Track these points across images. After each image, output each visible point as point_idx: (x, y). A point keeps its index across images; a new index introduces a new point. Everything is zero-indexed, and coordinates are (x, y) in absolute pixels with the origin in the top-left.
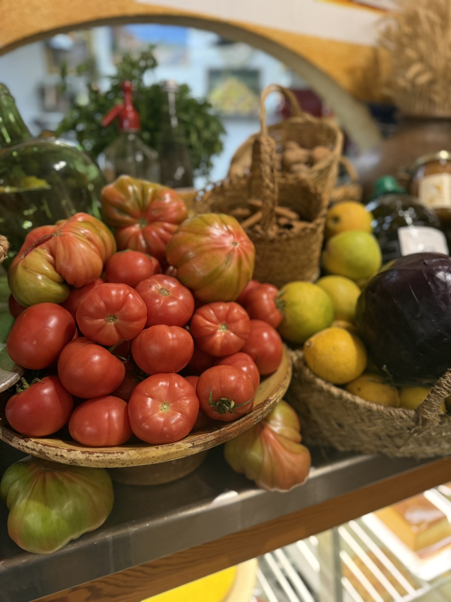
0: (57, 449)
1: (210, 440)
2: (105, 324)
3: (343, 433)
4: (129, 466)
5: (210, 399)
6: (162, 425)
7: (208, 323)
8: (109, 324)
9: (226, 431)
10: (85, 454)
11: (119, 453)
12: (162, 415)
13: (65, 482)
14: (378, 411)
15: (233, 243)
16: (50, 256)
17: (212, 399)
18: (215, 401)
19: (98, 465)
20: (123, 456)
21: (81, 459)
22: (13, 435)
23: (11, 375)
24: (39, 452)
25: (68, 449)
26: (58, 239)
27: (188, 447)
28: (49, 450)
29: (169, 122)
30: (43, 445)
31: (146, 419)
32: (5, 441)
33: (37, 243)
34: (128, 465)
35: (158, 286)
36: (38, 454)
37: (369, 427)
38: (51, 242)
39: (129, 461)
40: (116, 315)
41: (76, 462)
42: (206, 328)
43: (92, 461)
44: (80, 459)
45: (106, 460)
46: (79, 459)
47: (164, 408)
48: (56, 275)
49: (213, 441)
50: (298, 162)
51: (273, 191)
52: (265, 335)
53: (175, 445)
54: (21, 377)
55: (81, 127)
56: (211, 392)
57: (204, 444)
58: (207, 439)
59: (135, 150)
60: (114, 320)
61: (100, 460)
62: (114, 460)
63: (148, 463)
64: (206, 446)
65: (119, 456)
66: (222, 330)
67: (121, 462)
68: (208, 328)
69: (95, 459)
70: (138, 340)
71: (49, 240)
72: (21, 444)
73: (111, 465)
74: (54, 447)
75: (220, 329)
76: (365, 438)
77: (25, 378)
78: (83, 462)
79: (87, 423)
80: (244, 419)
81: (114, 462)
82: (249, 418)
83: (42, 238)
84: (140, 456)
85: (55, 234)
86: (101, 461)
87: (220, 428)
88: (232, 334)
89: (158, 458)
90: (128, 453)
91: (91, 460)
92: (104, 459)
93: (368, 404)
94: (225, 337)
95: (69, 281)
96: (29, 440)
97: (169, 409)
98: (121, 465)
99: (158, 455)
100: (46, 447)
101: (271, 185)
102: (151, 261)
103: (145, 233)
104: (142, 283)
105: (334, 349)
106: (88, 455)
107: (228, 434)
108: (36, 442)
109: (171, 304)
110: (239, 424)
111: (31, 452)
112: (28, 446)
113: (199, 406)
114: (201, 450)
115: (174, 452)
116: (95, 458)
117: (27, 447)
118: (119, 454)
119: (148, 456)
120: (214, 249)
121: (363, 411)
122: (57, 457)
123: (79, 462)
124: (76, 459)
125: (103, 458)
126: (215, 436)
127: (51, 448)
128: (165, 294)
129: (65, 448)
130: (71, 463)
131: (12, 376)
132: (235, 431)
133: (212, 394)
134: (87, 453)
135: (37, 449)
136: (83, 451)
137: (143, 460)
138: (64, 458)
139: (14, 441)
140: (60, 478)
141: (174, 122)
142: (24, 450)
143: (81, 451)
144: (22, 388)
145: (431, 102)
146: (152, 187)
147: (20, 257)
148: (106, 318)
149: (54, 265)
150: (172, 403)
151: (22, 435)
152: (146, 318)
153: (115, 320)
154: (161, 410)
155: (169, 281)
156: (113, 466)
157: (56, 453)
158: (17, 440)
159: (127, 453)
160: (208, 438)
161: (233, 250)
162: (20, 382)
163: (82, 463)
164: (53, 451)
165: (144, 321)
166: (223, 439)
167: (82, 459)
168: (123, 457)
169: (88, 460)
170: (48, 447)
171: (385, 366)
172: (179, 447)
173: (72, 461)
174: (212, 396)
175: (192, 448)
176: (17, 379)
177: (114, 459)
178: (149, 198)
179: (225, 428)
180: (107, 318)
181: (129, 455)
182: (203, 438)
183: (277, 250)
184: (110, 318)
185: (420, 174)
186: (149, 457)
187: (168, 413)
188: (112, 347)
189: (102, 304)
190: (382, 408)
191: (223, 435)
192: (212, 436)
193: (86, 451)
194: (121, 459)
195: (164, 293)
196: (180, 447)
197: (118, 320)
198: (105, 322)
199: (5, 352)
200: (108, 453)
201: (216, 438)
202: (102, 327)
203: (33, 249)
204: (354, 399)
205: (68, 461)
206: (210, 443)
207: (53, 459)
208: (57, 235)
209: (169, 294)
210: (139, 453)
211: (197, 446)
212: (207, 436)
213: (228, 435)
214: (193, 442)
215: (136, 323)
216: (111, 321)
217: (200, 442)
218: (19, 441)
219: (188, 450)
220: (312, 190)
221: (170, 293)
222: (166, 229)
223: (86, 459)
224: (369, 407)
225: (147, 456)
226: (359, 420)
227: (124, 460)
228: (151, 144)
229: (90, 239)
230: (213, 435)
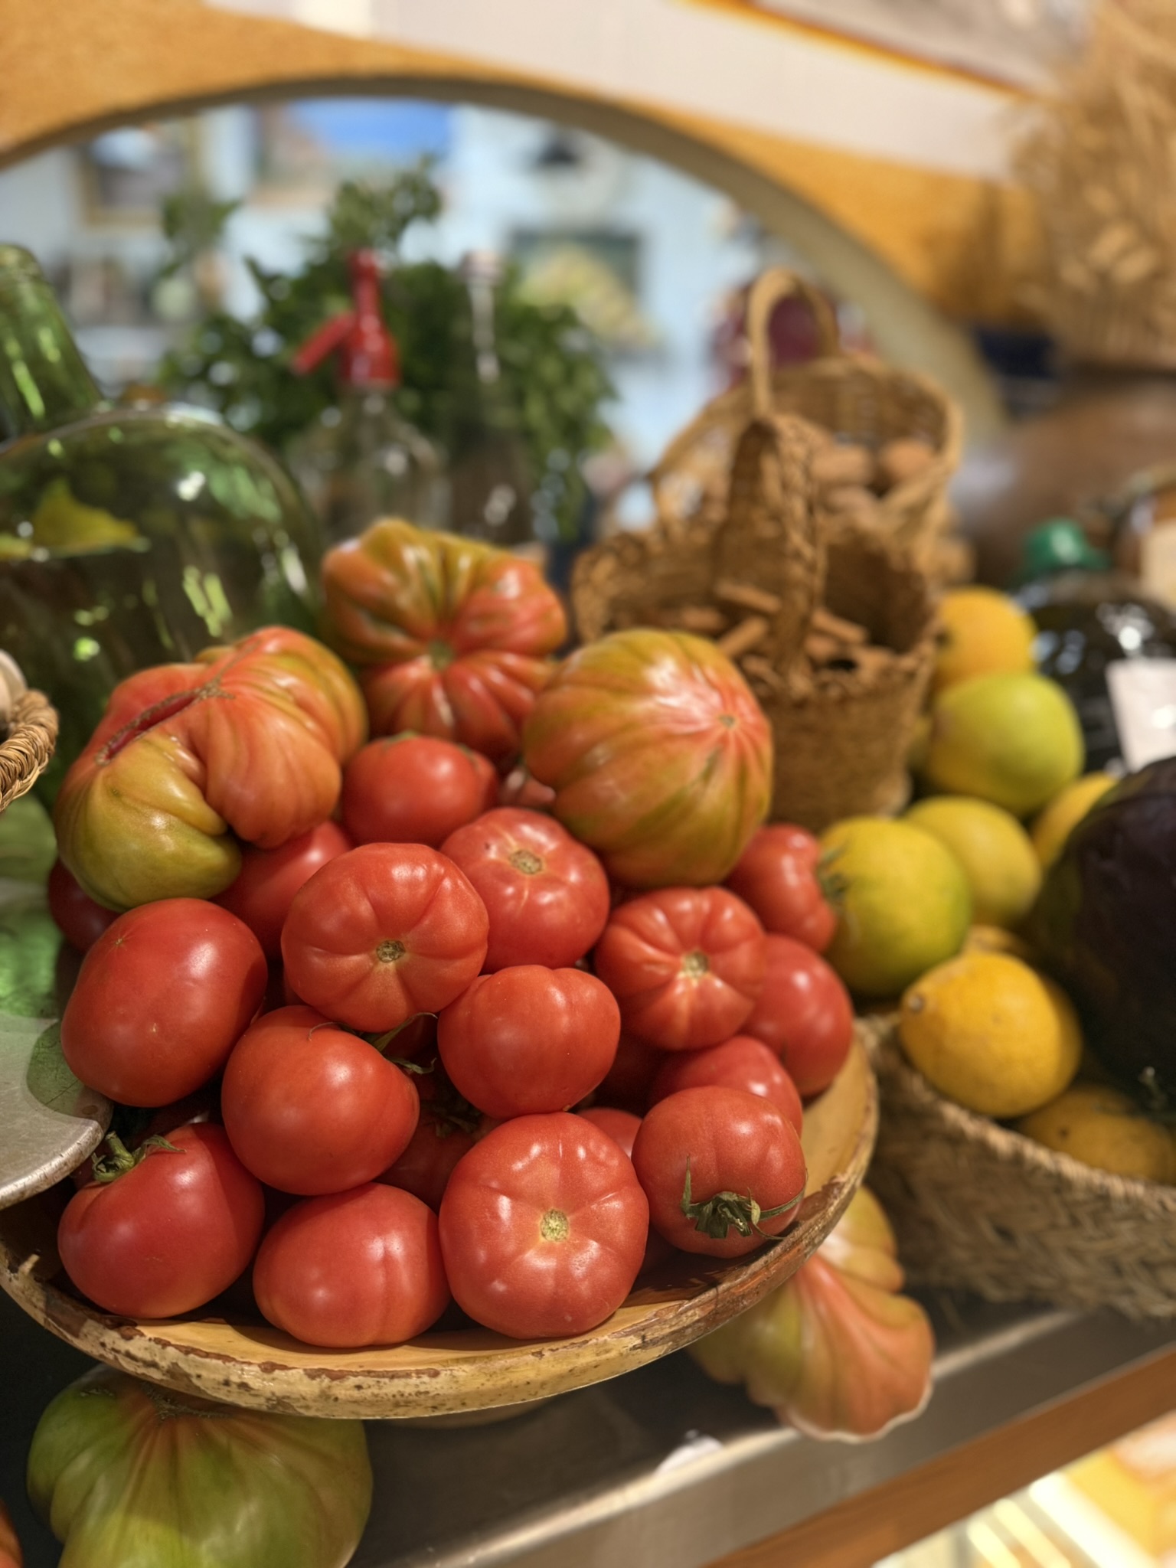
0: (227, 1364)
1: (689, 1322)
2: (372, 969)
3: (1011, 1254)
4: (452, 1412)
5: (684, 1197)
6: (550, 1283)
7: (650, 951)
8: (382, 967)
9: (732, 1290)
10: (318, 1380)
11: (423, 1373)
12: (548, 1251)
13: (238, 1451)
14: (1127, 1199)
15: (722, 718)
16: (185, 756)
17: (692, 1197)
18: (700, 1201)
19: (358, 1414)
20: (437, 1383)
21: (304, 1394)
22: (80, 1314)
23: (77, 1127)
24: (168, 1372)
25: (263, 1363)
26: (215, 708)
27: (628, 1348)
28: (204, 1366)
29: (472, 366)
30: (181, 1351)
31: (499, 1265)
32: (55, 1332)
33: (148, 717)
34: (451, 1409)
35: (508, 845)
36: (164, 1378)
37: (1091, 1239)
38: (191, 714)
39: (456, 1397)
40: (402, 941)
41: (288, 1404)
42: (647, 968)
43: (340, 1401)
44: (301, 1396)
45: (385, 1397)
46: (298, 1396)
47: (550, 1228)
48: (205, 814)
49: (700, 1324)
50: (843, 484)
51: (811, 568)
52: (801, 980)
53: (591, 1345)
54: (105, 1130)
55: (224, 373)
56: (689, 1176)
57: (674, 1336)
58: (681, 1321)
59: (384, 439)
60: (396, 957)
61: (365, 1399)
62: (411, 1398)
63: (511, 1401)
64: (678, 1340)
65: (425, 1383)
66: (690, 973)
67: (430, 1403)
68: (653, 968)
69: (351, 1396)
70: (462, 1013)
71: (186, 709)
72: (109, 1346)
73: (400, 1410)
74: (218, 1356)
75: (684, 969)
76: (1073, 1269)
77: (120, 1135)
78: (311, 1404)
79: (315, 1273)
80: (779, 1249)
81: (407, 1403)
82: (795, 1244)
83: (163, 703)
84: (488, 1380)
85: (201, 691)
86: (369, 1401)
87: (714, 1284)
88: (718, 984)
89: (543, 1384)
90: (451, 1375)
91: (336, 1399)
92: (376, 1396)
93: (1097, 1178)
94: (703, 992)
95: (245, 829)
96: (135, 1335)
97: (566, 1231)
98: (430, 1409)
99: (540, 1378)
100: (192, 1356)
101: (808, 551)
102: (472, 765)
103: (448, 683)
104: (460, 835)
105: (997, 1019)
106: (326, 1381)
107: (740, 1298)
108: (158, 1341)
109: (547, 898)
110: (767, 1266)
111: (141, 1371)
112: (134, 1351)
113: (647, 1217)
114: (665, 1353)
115: (587, 1364)
116: (348, 1392)
117: (128, 1355)
118: (425, 1378)
119: (511, 1382)
120: (670, 737)
121: (1080, 1196)
122: (229, 1389)
123: (299, 1404)
124: (288, 1394)
125: (376, 1391)
126: (703, 1309)
127: (207, 1360)
128: (530, 868)
129: (252, 1361)
130: (274, 1407)
131: (83, 1132)
132: (757, 1288)
133: (692, 1181)
134: (324, 1376)
135: (164, 1364)
136: (311, 1370)
137: (499, 1393)
138: (252, 1392)
139: (86, 1336)
140: (222, 1439)
141: (488, 368)
142: (120, 1364)
143: (305, 1370)
144: (109, 1168)
145: (1150, 327)
146: (468, 554)
147: (95, 759)
148: (374, 952)
149: (202, 783)
150: (573, 1211)
151: (110, 1316)
152: (486, 947)
153: (399, 957)
154: (544, 1235)
155: (536, 829)
156: (404, 1415)
157: (225, 1378)
158: (96, 1333)
159: (449, 1372)
160: (684, 1318)
161: (724, 740)
162: (103, 1150)
163: (307, 1407)
164: (216, 1369)
165: (478, 958)
166: (725, 1316)
167: (308, 1397)
168: (438, 1386)
169: (328, 1397)
170: (197, 1358)
171: (1150, 1072)
172: (601, 1349)
173: (275, 1403)
174: (692, 1186)
175: (639, 1350)
176: (96, 1140)
177: (410, 1394)
178: (461, 586)
179: (730, 1281)
180: (378, 950)
181: (455, 1379)
182: (671, 1316)
183: (808, 729)
184: (386, 950)
185: (1141, 518)
186: (515, 1383)
187: (564, 1245)
188: (386, 1036)
189: (365, 909)
190: (1139, 1190)
191: (724, 1305)
192: (697, 1309)
193: (319, 1370)
194: (432, 1394)
195: (525, 864)
196: (607, 1347)
197: (406, 957)
198: (371, 964)
199: (49, 1047)
200: (390, 1374)
201: (706, 1313)
202: (362, 979)
203: (138, 737)
204: (1057, 1163)
205: (262, 1401)
206: (690, 1330)
207: (215, 1395)
208: (210, 693)
209: (539, 869)
210: (486, 1374)
211: (655, 1342)
212: (681, 1309)
213: (739, 1301)
214: (643, 1333)
215: (459, 964)
216: (388, 958)
217: (662, 1329)
218: (102, 1334)
219: (627, 1355)
220: (896, 562)
221: (545, 866)
222: (509, 673)
223: (320, 1396)
224: (1102, 1186)
225: (508, 1380)
226: (1063, 1220)
227: (438, 1394)
228: (424, 423)
229: (304, 706)
230: (698, 1306)
